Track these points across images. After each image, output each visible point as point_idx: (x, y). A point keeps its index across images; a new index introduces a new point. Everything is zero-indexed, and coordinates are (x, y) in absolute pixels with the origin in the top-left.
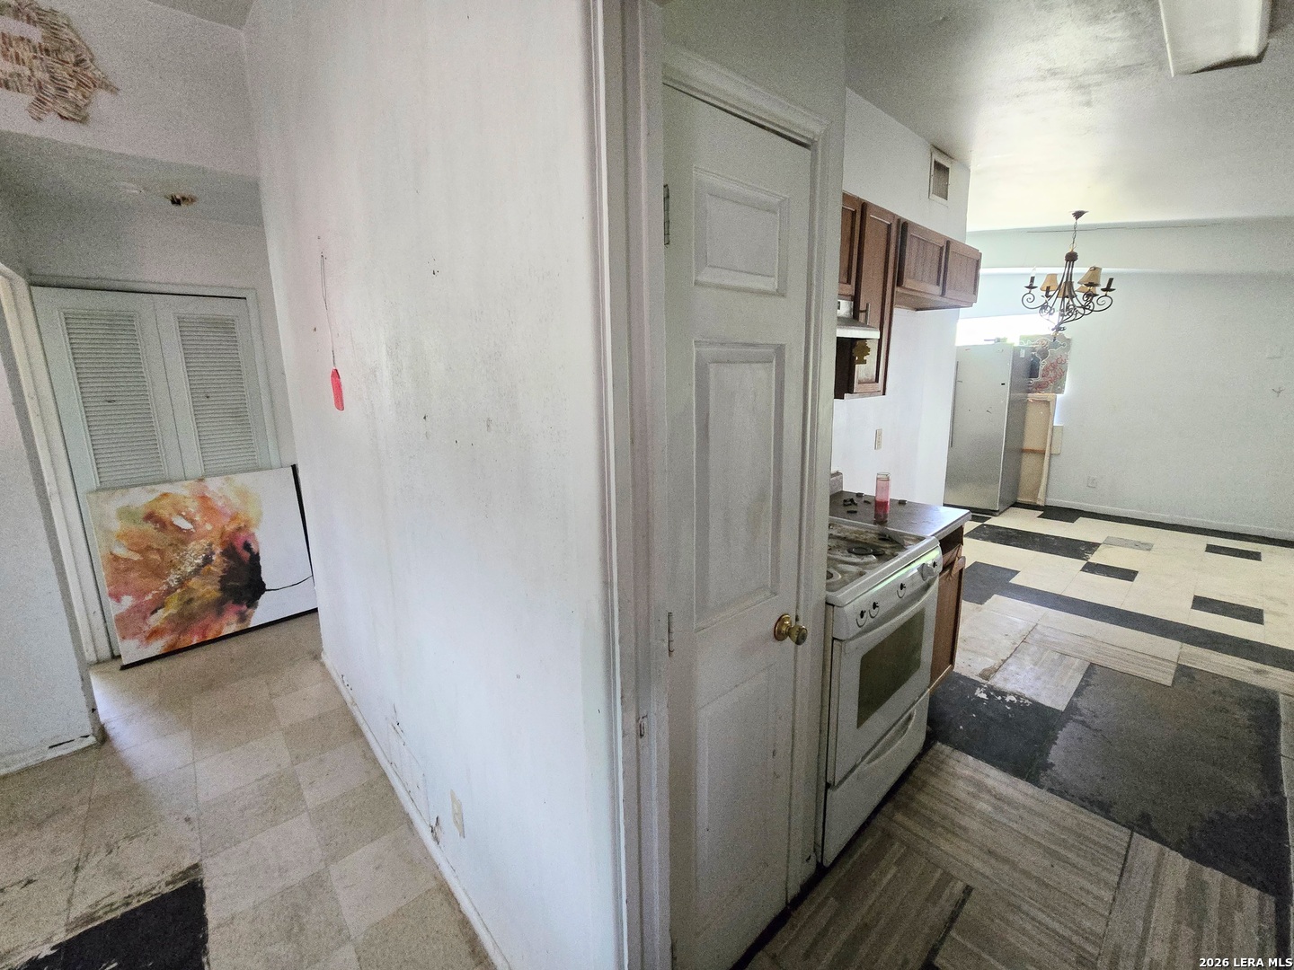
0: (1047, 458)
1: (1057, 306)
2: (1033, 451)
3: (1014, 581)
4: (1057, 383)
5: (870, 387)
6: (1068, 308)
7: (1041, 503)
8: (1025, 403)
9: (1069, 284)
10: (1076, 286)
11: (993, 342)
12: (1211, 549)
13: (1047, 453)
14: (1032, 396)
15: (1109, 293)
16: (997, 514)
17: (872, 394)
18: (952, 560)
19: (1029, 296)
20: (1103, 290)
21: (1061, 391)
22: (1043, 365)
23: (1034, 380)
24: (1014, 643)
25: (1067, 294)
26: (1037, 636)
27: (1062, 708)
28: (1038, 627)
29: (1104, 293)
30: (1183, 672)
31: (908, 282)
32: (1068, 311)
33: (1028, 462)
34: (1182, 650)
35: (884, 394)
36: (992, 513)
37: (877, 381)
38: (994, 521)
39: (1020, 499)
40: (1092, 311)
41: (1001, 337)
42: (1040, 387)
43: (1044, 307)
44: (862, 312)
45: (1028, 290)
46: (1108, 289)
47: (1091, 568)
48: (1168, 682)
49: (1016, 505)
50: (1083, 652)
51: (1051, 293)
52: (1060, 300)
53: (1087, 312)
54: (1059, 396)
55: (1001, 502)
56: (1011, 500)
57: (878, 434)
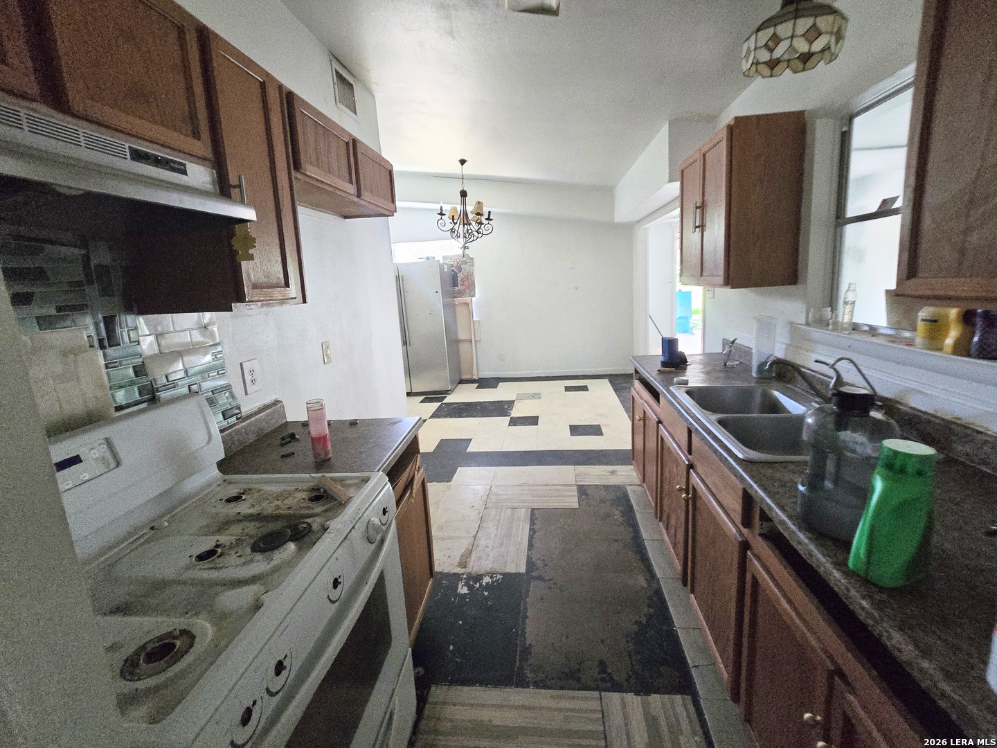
0: (474, 345)
1: (461, 231)
2: (466, 341)
3: (471, 449)
4: (470, 288)
5: (277, 294)
6: (468, 231)
7: (475, 377)
8: (454, 306)
9: (466, 214)
10: (471, 216)
11: (424, 260)
12: (568, 389)
13: (473, 340)
14: (458, 300)
15: (490, 222)
16: (450, 392)
17: (283, 301)
18: (411, 475)
19: (441, 221)
20: (486, 219)
21: (474, 296)
22: (460, 276)
23: (456, 289)
24: (479, 513)
25: (465, 222)
26: (493, 498)
27: (523, 570)
28: (493, 489)
29: (487, 222)
30: (582, 491)
31: (311, 170)
32: (469, 236)
33: (463, 348)
34: (577, 472)
35: (304, 301)
36: (447, 392)
37: (287, 285)
38: (449, 399)
39: (464, 377)
40: (483, 234)
41: (430, 255)
42: (460, 294)
43: (452, 231)
44: (235, 187)
45: (440, 217)
46: (489, 219)
47: (514, 422)
48: (576, 505)
49: (462, 382)
50: (523, 501)
51: (455, 221)
52: (461, 226)
53: (480, 235)
54: (473, 299)
55: (452, 382)
56: (457, 379)
57: (325, 348)
